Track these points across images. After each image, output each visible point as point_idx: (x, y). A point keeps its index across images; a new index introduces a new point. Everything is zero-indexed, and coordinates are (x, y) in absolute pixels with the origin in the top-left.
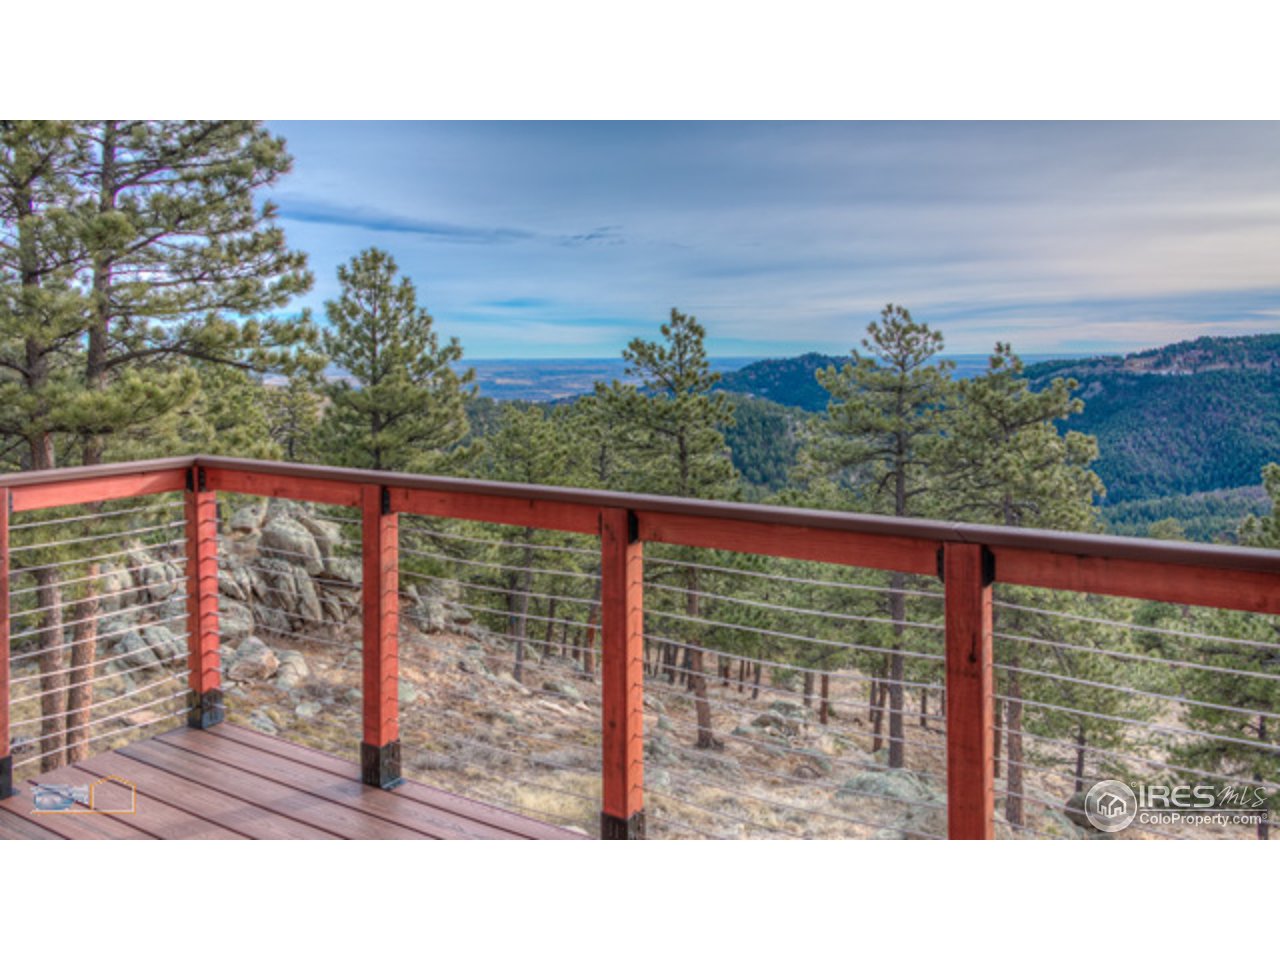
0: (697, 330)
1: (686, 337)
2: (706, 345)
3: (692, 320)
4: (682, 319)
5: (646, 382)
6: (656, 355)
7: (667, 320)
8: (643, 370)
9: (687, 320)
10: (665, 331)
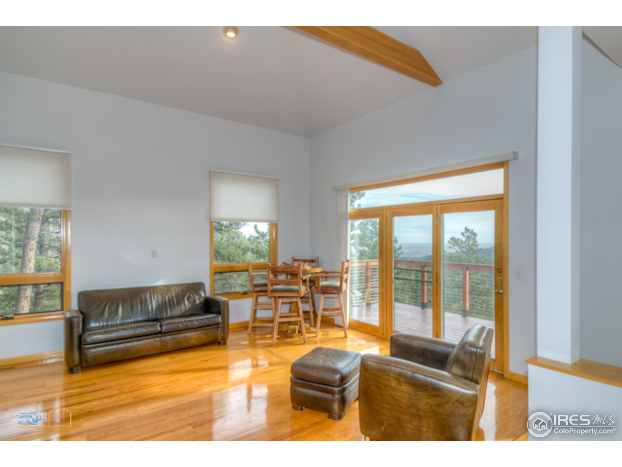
0: (475, 235)
1: (470, 236)
2: (477, 239)
3: (472, 231)
4: (469, 230)
5: (456, 251)
6: (460, 242)
7: (464, 231)
8: (455, 247)
9: (471, 231)
10: (463, 234)
